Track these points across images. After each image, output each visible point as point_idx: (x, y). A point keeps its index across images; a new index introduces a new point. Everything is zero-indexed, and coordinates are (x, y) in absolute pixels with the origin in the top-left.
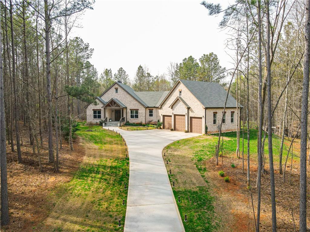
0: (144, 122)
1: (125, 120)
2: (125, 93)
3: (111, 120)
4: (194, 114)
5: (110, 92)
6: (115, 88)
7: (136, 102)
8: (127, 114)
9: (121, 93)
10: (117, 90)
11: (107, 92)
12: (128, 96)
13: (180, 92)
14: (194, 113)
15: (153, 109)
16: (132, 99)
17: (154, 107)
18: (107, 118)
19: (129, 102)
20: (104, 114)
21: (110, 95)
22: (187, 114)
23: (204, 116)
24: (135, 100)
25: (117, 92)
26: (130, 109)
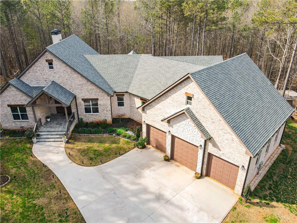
0: (109, 120)
1: (76, 116)
2: (69, 70)
3: (49, 120)
4: (221, 152)
5: (39, 68)
6: (47, 61)
7: (93, 87)
8: (77, 106)
9: (61, 71)
10: (50, 63)
11: (31, 69)
12: (76, 75)
13: (189, 98)
14: (220, 150)
15: (123, 95)
16: (84, 81)
17: (127, 92)
18: (40, 120)
19: (79, 86)
20: (32, 113)
21: (39, 73)
22: (203, 146)
23: (246, 167)
24: (89, 83)
25: (51, 68)
26: (83, 99)
